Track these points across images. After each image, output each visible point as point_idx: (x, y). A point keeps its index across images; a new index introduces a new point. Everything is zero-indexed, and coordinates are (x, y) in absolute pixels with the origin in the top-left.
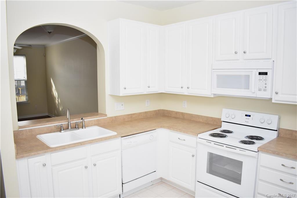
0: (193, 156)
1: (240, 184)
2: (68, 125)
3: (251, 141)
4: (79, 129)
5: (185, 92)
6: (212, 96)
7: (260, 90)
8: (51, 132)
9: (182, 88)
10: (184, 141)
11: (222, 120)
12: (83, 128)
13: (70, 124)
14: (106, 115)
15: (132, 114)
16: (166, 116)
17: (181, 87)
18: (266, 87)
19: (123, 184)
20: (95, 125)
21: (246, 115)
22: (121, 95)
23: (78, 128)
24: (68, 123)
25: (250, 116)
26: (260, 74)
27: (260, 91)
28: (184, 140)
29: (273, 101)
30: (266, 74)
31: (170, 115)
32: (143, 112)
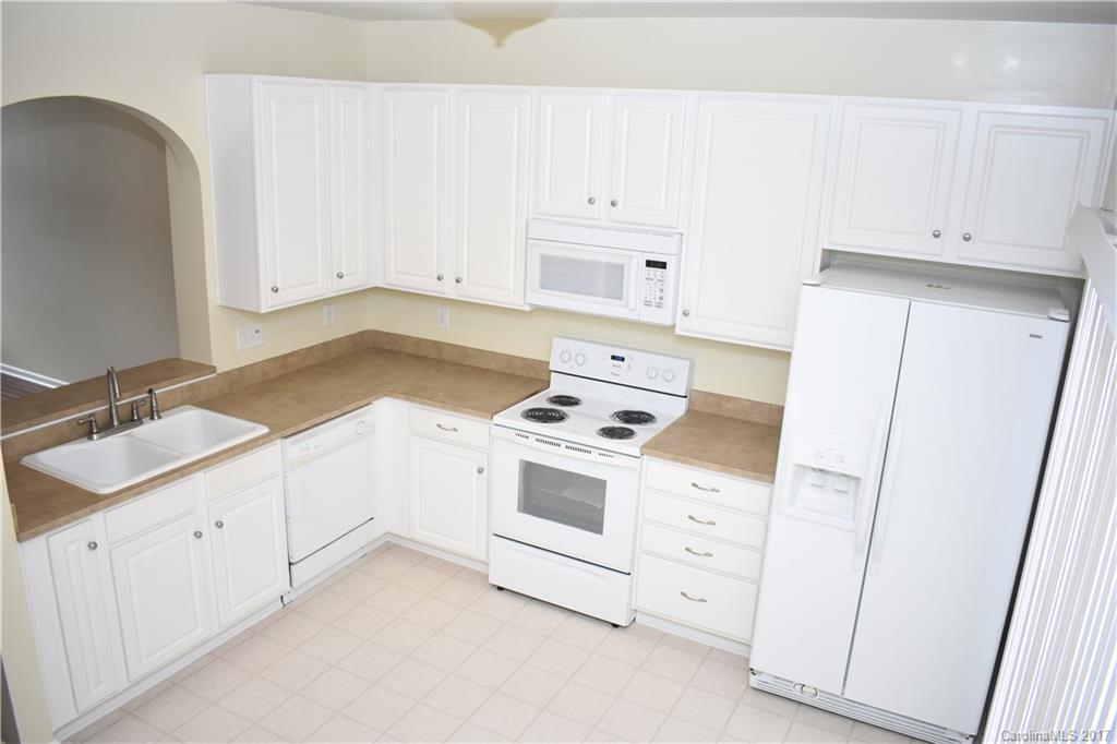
0: (480, 471)
1: (600, 532)
2: (111, 414)
3: (626, 429)
4: (142, 423)
5: (449, 290)
6: (527, 309)
7: (648, 304)
8: (59, 443)
9: (439, 279)
10: (454, 433)
11: (551, 368)
12: (152, 418)
13: (117, 411)
14: (213, 369)
15: (285, 356)
16: (386, 350)
17: (436, 276)
18: (661, 298)
19: (290, 564)
20: (183, 403)
21: (613, 358)
22: (264, 310)
23: (140, 422)
24: (111, 408)
25: (623, 359)
26: (650, 264)
27: (648, 308)
28: (455, 430)
29: (678, 331)
30: (663, 265)
31: (396, 348)
32: (318, 345)
